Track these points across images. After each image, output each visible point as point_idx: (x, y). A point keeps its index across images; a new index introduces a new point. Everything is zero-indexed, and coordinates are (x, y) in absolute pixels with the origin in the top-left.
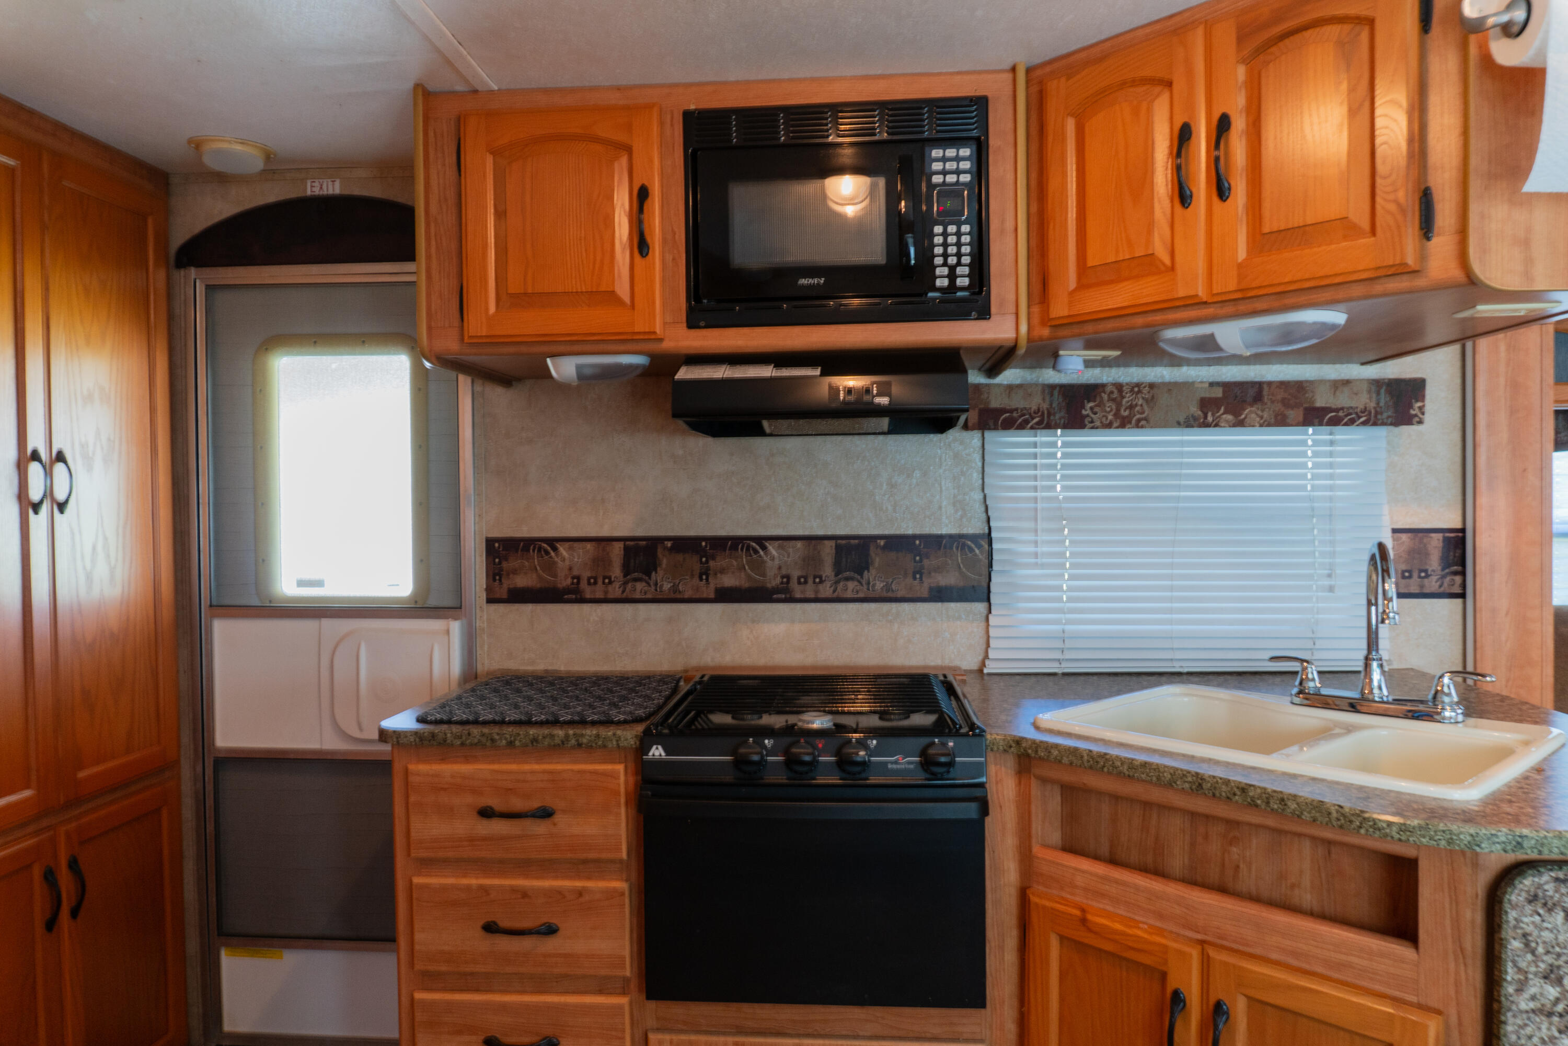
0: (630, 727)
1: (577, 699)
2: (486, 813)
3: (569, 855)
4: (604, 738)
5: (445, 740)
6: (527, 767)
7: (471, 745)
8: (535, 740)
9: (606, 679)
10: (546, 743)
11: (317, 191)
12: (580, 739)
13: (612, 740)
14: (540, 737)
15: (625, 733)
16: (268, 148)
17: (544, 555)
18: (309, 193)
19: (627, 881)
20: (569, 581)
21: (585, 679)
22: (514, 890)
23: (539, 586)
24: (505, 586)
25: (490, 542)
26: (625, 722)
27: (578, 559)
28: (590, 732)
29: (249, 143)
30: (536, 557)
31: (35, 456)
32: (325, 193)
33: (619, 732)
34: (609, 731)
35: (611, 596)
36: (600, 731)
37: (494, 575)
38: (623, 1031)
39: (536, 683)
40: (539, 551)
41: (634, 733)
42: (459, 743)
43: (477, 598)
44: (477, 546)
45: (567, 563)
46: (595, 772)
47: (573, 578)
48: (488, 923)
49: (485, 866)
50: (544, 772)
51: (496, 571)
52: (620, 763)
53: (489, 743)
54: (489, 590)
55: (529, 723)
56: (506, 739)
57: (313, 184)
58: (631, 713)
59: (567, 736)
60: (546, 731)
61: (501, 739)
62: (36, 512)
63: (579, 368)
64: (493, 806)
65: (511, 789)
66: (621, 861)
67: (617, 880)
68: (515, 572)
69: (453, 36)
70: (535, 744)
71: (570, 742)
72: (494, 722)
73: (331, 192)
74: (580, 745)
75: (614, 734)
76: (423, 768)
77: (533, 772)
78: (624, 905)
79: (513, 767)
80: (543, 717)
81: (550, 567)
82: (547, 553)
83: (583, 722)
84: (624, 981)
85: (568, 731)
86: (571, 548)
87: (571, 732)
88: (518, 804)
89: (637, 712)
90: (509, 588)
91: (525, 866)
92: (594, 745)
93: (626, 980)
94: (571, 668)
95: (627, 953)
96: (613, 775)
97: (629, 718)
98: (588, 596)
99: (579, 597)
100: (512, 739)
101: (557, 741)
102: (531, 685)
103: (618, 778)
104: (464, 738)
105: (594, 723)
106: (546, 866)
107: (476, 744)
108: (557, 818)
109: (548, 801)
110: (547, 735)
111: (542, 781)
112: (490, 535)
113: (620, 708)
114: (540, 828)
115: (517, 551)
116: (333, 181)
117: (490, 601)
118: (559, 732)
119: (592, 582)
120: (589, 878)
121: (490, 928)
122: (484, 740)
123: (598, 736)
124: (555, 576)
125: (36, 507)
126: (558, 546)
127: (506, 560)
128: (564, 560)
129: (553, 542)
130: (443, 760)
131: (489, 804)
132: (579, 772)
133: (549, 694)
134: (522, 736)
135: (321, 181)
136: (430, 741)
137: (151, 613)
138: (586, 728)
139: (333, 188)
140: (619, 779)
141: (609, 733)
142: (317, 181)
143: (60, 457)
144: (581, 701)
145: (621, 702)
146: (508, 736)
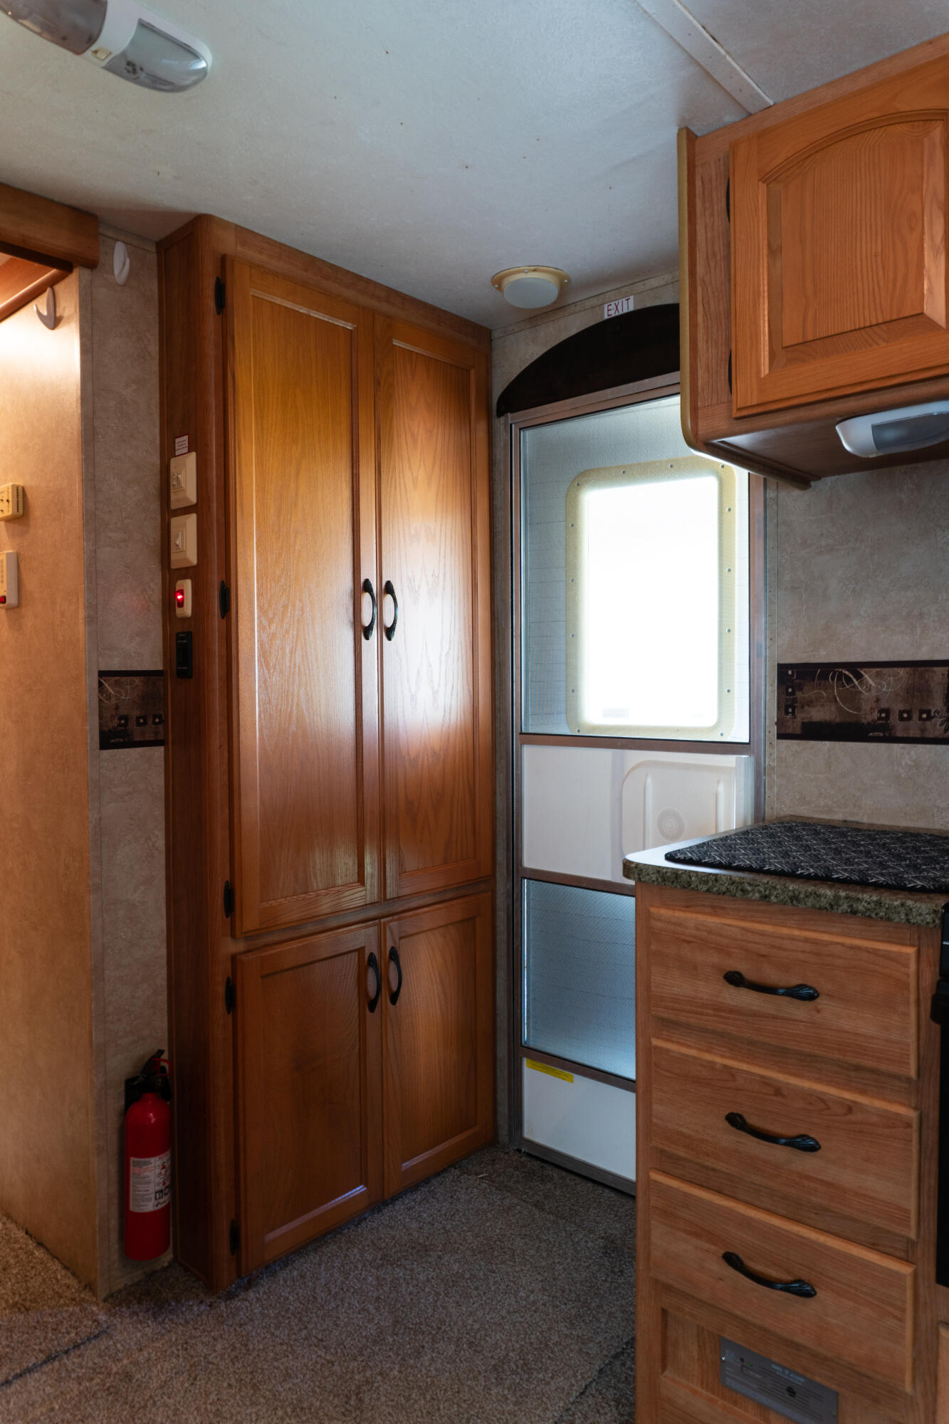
0: (928, 898)
1: (868, 854)
2: (734, 979)
3: (837, 1056)
4: (887, 909)
5: (689, 884)
6: (785, 931)
7: (719, 893)
8: (795, 898)
9: (916, 836)
10: (809, 904)
11: (613, 314)
12: (854, 906)
13: (899, 913)
14: (802, 896)
15: (918, 904)
16: (560, 271)
17: (846, 684)
18: (606, 317)
19: (915, 1108)
20: (876, 715)
21: (888, 834)
22: (765, 1082)
23: (838, 720)
24: (799, 720)
25: (782, 669)
26: (923, 890)
27: (887, 688)
28: (869, 897)
29: (541, 268)
30: (835, 687)
31: (367, 587)
32: (621, 313)
33: (909, 903)
34: (896, 900)
35: (929, 735)
36: (883, 899)
37: (787, 707)
38: (903, 1310)
39: (823, 833)
40: (839, 679)
41: (932, 906)
42: (705, 889)
43: (767, 733)
44: (767, 674)
45: (874, 693)
46: (875, 952)
47: (881, 711)
48: (730, 1114)
49: (733, 1044)
50: (806, 940)
51: (789, 703)
52: (912, 945)
53: (739, 894)
54: (780, 723)
55: (792, 876)
56: (759, 892)
57: (610, 308)
58: (933, 879)
59: (837, 898)
60: (811, 889)
61: (753, 891)
62: (367, 638)
63: (876, 428)
64: (743, 973)
65: (764, 956)
66: (909, 1080)
67: (901, 1104)
68: (810, 703)
69: (704, 27)
70: (795, 902)
71: (841, 908)
72: (749, 869)
73: (625, 311)
74: (854, 912)
75: (903, 905)
76: (665, 912)
77: (793, 939)
78: (911, 1141)
79: (768, 928)
80: (812, 870)
81: (853, 698)
82: (849, 681)
83: (863, 884)
84: (907, 1243)
85: (839, 892)
86: (878, 675)
87: (843, 894)
88: (772, 976)
89: (943, 880)
90: (803, 723)
91: (779, 1055)
92: (873, 915)
93: (911, 1244)
94: (875, 821)
95: (912, 1206)
96: (898, 960)
97: (929, 885)
98: (899, 734)
99: (887, 734)
100: (767, 892)
101: (824, 902)
102: (817, 833)
103: (906, 965)
104: (710, 883)
105: (877, 886)
106: (807, 1062)
107: (724, 893)
108: (822, 1002)
109: (812, 980)
110: (811, 894)
111: (803, 952)
112: (782, 662)
113: (921, 872)
114: (798, 1010)
115: (813, 680)
116: (627, 300)
117: (781, 736)
118: (828, 892)
119: (905, 716)
120: (863, 1092)
121: (735, 1121)
122: (732, 888)
123: (879, 903)
124: (858, 709)
125: (367, 632)
126: (863, 672)
127: (801, 689)
128: (869, 689)
129: (855, 668)
130: (687, 907)
131: (738, 970)
132: (852, 947)
133: (833, 846)
134: (779, 891)
135: (616, 302)
136: (673, 882)
137: (470, 736)
138: (864, 892)
139: (627, 305)
140: (908, 968)
141: (896, 903)
142: (613, 303)
143: (389, 589)
144: (872, 857)
145: (924, 865)
146: (762, 889)
